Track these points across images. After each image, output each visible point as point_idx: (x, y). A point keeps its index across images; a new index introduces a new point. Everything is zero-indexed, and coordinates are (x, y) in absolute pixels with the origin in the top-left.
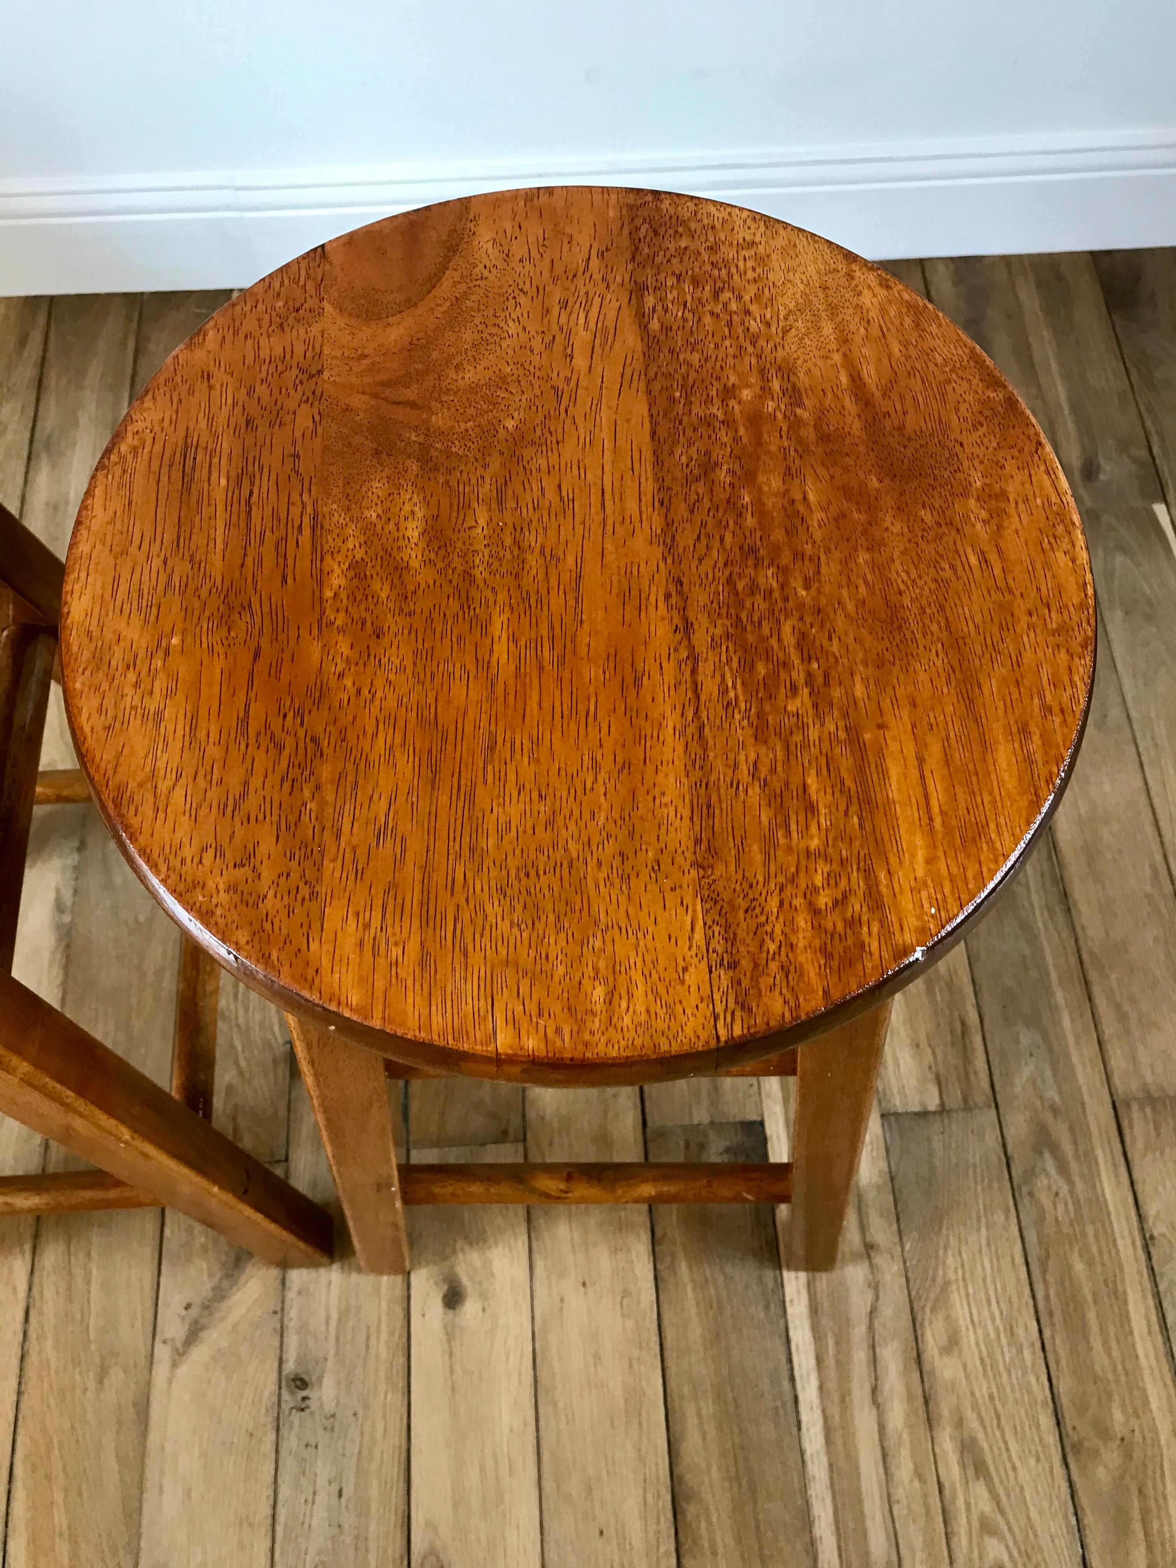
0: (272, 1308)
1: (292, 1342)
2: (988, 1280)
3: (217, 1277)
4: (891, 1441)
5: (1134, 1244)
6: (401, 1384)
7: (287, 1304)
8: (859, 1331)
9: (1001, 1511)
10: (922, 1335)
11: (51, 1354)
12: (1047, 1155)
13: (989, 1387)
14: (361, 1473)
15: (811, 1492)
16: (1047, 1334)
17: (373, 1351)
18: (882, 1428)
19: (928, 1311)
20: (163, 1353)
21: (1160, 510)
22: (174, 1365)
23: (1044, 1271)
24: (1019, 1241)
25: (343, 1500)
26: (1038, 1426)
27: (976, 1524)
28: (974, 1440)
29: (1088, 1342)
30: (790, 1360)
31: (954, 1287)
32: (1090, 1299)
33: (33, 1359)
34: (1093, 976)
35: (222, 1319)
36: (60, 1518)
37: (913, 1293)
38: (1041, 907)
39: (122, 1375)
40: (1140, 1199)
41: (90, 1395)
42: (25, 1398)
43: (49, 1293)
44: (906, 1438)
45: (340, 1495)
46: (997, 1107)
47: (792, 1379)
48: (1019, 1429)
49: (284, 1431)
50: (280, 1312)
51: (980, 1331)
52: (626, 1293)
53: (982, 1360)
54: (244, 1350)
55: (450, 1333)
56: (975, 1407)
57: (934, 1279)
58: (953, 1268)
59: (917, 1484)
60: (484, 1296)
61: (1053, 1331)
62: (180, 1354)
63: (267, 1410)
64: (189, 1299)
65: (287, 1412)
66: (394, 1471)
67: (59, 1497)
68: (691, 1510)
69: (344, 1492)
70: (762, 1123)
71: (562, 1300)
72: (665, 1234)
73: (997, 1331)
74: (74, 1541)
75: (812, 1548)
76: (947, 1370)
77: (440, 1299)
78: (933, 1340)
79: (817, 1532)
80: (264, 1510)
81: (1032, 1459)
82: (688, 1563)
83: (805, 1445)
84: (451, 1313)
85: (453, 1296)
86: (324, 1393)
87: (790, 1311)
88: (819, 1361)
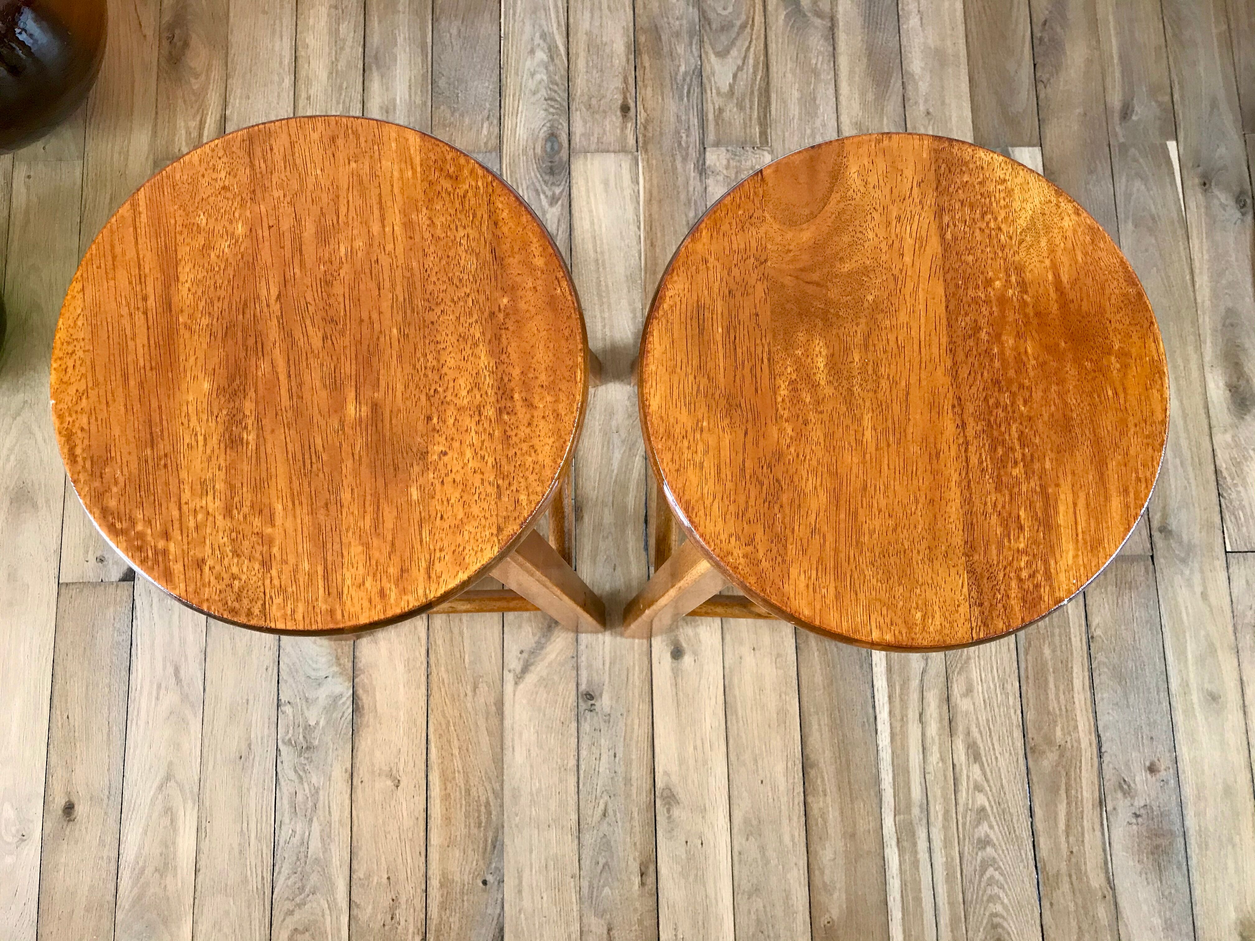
0: (571, 655)
1: (584, 674)
3: (537, 638)
4: (928, 741)
5: (1082, 640)
6: (647, 699)
7: (580, 653)
8: (915, 683)
9: (987, 781)
10: (951, 686)
11: (444, 675)
13: (987, 716)
14: (627, 746)
15: (881, 767)
16: (1024, 688)
17: (630, 681)
18: (923, 734)
19: (956, 673)
20: (509, 678)
21: (1172, 145)
22: (516, 683)
23: (1026, 654)
25: (617, 759)
26: (1013, 738)
27: (972, 786)
28: (975, 743)
29: (1047, 694)
30: (873, 696)
31: (972, 660)
32: (1051, 671)
33: (434, 678)
35: (542, 660)
36: (458, 763)
37: (948, 663)
39: (486, 688)
41: (469, 698)
42: (431, 698)
43: (440, 642)
44: (937, 740)
45: (615, 756)
47: (874, 707)
48: (1001, 739)
49: (582, 721)
50: (576, 656)
51: (985, 686)
52: (779, 655)
53: (984, 701)
54: (556, 678)
55: (676, 673)
56: (978, 726)
57: (961, 656)
59: (940, 764)
60: (695, 653)
61: (1028, 687)
62: (519, 678)
63: (571, 710)
64: (522, 648)
65: (582, 712)
66: (645, 745)
67: (456, 752)
68: (812, 773)
69: (617, 755)
71: (741, 657)
73: (995, 686)
74: (466, 774)
75: (879, 794)
76: (963, 704)
77: (669, 654)
78: (957, 690)
79: (883, 786)
80: (572, 762)
81: (1007, 755)
82: (810, 799)
83: (879, 742)
84: (676, 661)
85: (677, 653)
86: (603, 703)
87: (875, 670)
88: (890, 698)
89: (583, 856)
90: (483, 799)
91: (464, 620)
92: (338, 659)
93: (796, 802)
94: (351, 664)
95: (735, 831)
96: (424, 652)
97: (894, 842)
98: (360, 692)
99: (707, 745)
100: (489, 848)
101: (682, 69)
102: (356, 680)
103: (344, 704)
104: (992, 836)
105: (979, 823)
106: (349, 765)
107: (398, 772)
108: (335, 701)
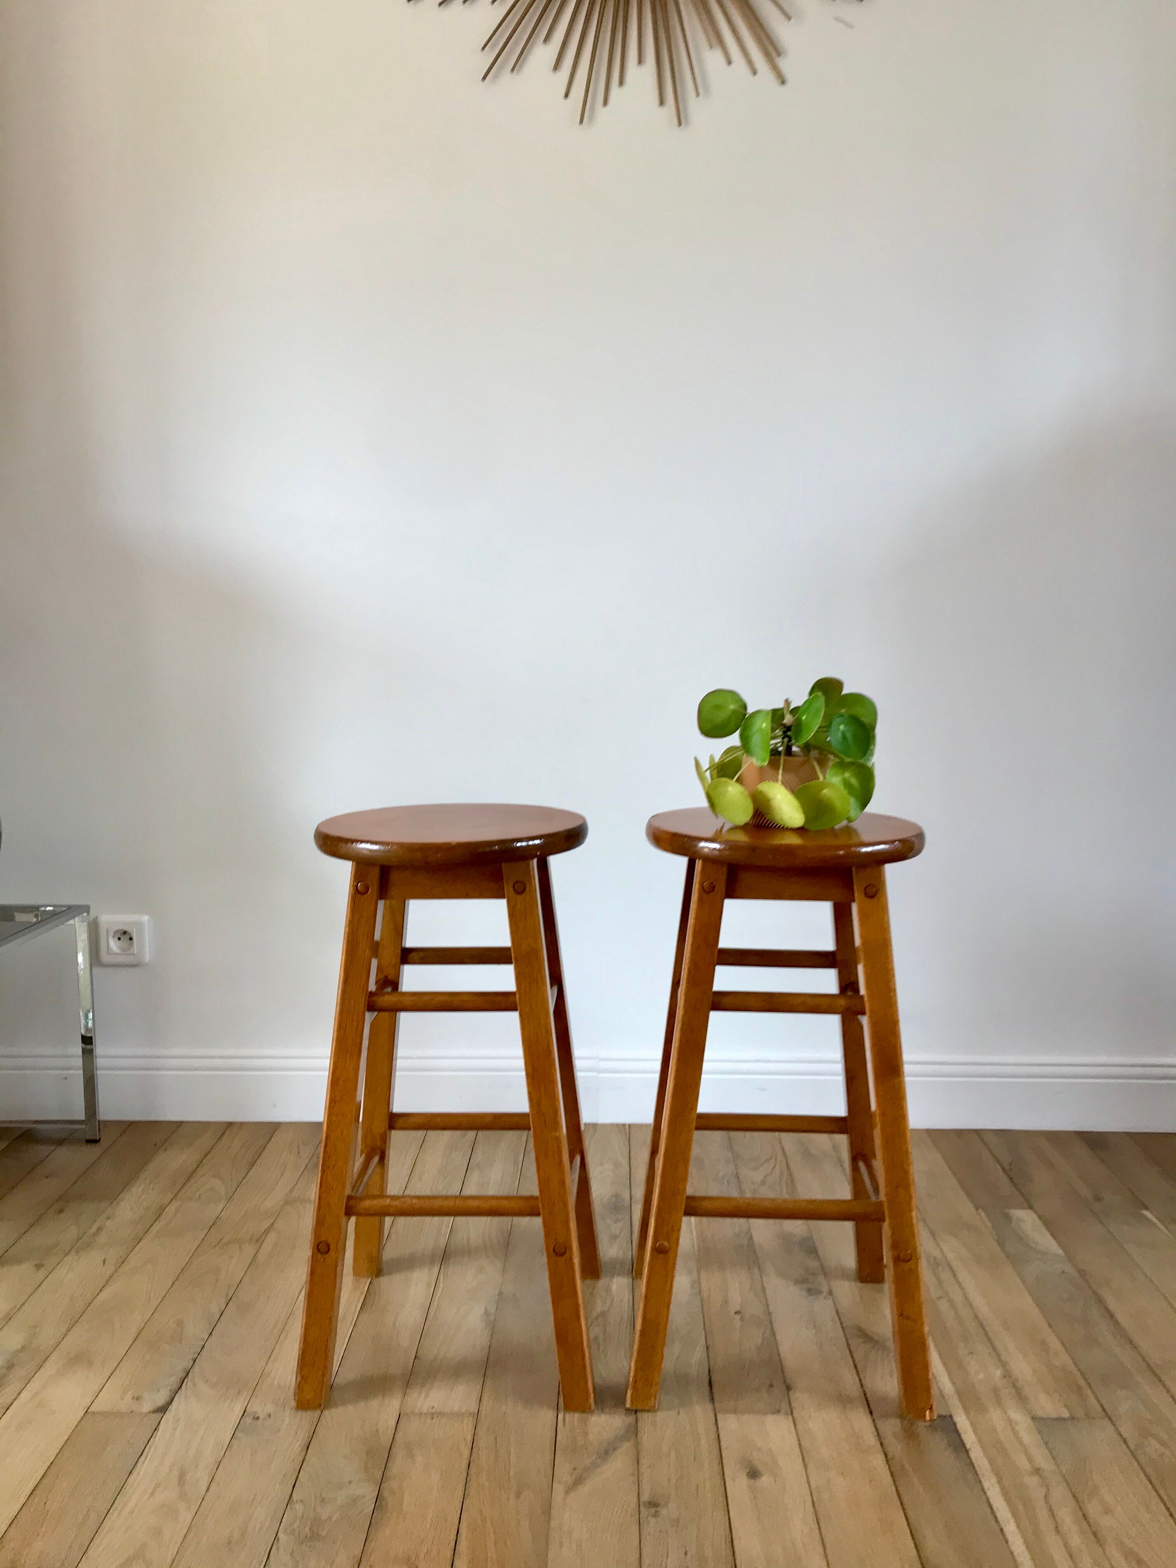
0: (632, 1471)
1: (646, 1488)
2: (1125, 1486)
3: (593, 1458)
4: (1074, 1550)
6: (723, 1507)
7: (641, 1470)
8: (1039, 1503)
10: (1085, 1507)
11: (485, 1482)
12: (1150, 1438)
13: (1138, 1530)
14: (699, 1544)
17: (701, 1494)
18: (1066, 1545)
19: (1086, 1497)
20: (558, 1488)
21: (1147, 1213)
22: (567, 1492)
23: (1164, 1486)
24: (1142, 1472)
25: (688, 1557)
28: (1133, 1552)
30: (993, 1513)
31: (1101, 1488)
33: (474, 1483)
34: (1159, 1371)
35: (598, 1476)
36: (492, 1554)
37: (1074, 1490)
39: (532, 1494)
41: (512, 1501)
42: (468, 1498)
44: (1085, 1549)
45: (686, 1553)
46: (1109, 1418)
47: (997, 1521)
49: (644, 1524)
50: (637, 1475)
51: (1125, 1507)
53: (1130, 1519)
54: (613, 1490)
55: (753, 1489)
56: (1129, 1536)
57: (1086, 1485)
58: (1098, 1481)
60: (774, 1475)
62: (571, 1488)
63: (631, 1516)
64: (575, 1466)
65: (645, 1518)
66: (723, 1546)
67: (491, 1544)
69: (689, 1554)
70: (951, 1416)
71: (829, 1479)
73: (1137, 1507)
76: (1105, 1521)
77: (745, 1474)
78: (1093, 1508)
80: (633, 1558)
83: (1013, 1548)
84: (752, 1482)
85: (753, 1474)
86: (670, 1511)
87: (989, 1493)
88: (1015, 1514)
92: (366, 1468)
94: (380, 1474)
98: (386, 1493)
99: (799, 1545)
101: (722, 1174)
102: (384, 1485)
103: (363, 1504)
106: (358, 1552)
107: (417, 1557)
108: (355, 1500)
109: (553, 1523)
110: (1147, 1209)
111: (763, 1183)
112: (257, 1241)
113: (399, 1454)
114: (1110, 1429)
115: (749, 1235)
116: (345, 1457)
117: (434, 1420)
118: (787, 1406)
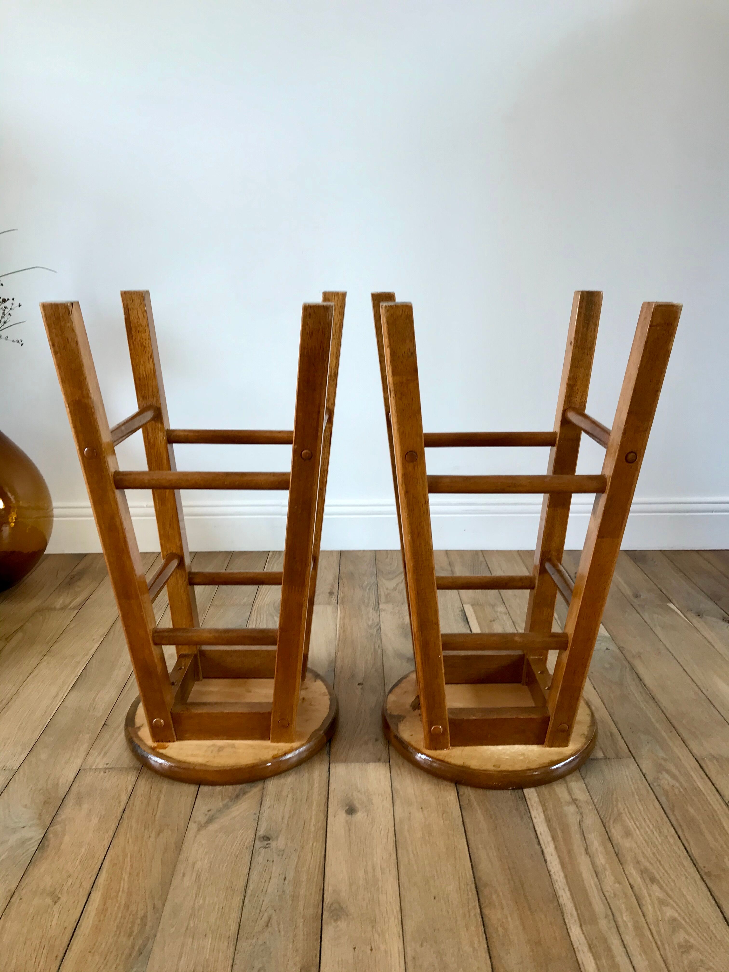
0: (254, 812)
1: (264, 824)
2: (643, 813)
3: (226, 802)
4: (600, 869)
5: (720, 804)
6: (322, 839)
7: (262, 811)
8: (574, 829)
9: (669, 896)
10: (610, 831)
11: (134, 824)
12: (664, 773)
13: (651, 849)
14: (297, 871)
15: (556, 886)
16: (680, 833)
17: (307, 829)
18: (593, 864)
19: (611, 822)
20: (193, 826)
21: (671, 605)
22: (199, 830)
23: (673, 812)
24: (656, 800)
25: (286, 882)
26: (684, 867)
27: (656, 901)
28: (647, 870)
29: (704, 836)
30: (537, 837)
31: (624, 815)
32: (701, 822)
33: (124, 826)
34: (673, 721)
35: (227, 815)
36: (125, 885)
37: (602, 817)
38: (642, 701)
39: (170, 832)
40: (719, 789)
41: (152, 839)
42: (116, 839)
43: (137, 803)
44: (607, 866)
45: (285, 880)
46: (634, 758)
47: (539, 844)
48: (672, 866)
49: (255, 855)
50: (258, 813)
51: (642, 831)
52: (445, 812)
53: (645, 841)
54: (237, 826)
55: (349, 825)
56: (645, 856)
57: (612, 811)
58: (622, 809)
59: (617, 885)
60: (367, 811)
61: (683, 831)
62: (202, 827)
63: (247, 848)
64: (210, 808)
65: (258, 849)
67: (126, 876)
68: (486, 892)
69: (287, 879)
71: (410, 813)
72: (464, 794)
73: (652, 831)
74: (130, 894)
75: (560, 908)
76: (626, 844)
77: (344, 811)
78: (616, 832)
79: (561, 900)
80: (241, 884)
81: (684, 878)
82: (486, 911)
83: (550, 868)
84: (350, 816)
85: (351, 810)
86: (279, 843)
87: (535, 821)
88: (554, 838)
89: (237, 962)
90: (141, 914)
91: (164, 791)
92: (40, 815)
93: (472, 914)
94: (50, 819)
95: (408, 937)
96: (121, 809)
97: (586, 948)
98: (50, 835)
99: (378, 869)
100: (134, 954)
101: (366, 583)
102: (51, 829)
103: (30, 844)
104: (692, 941)
105: (674, 931)
106: (13, 887)
107: (61, 891)
108: (23, 842)
109: (182, 857)
110: (671, 602)
111: (395, 589)
112: (6, 639)
113: (70, 802)
114: (633, 766)
115: (378, 627)
116: (26, 806)
117: (106, 774)
118: (387, 755)
